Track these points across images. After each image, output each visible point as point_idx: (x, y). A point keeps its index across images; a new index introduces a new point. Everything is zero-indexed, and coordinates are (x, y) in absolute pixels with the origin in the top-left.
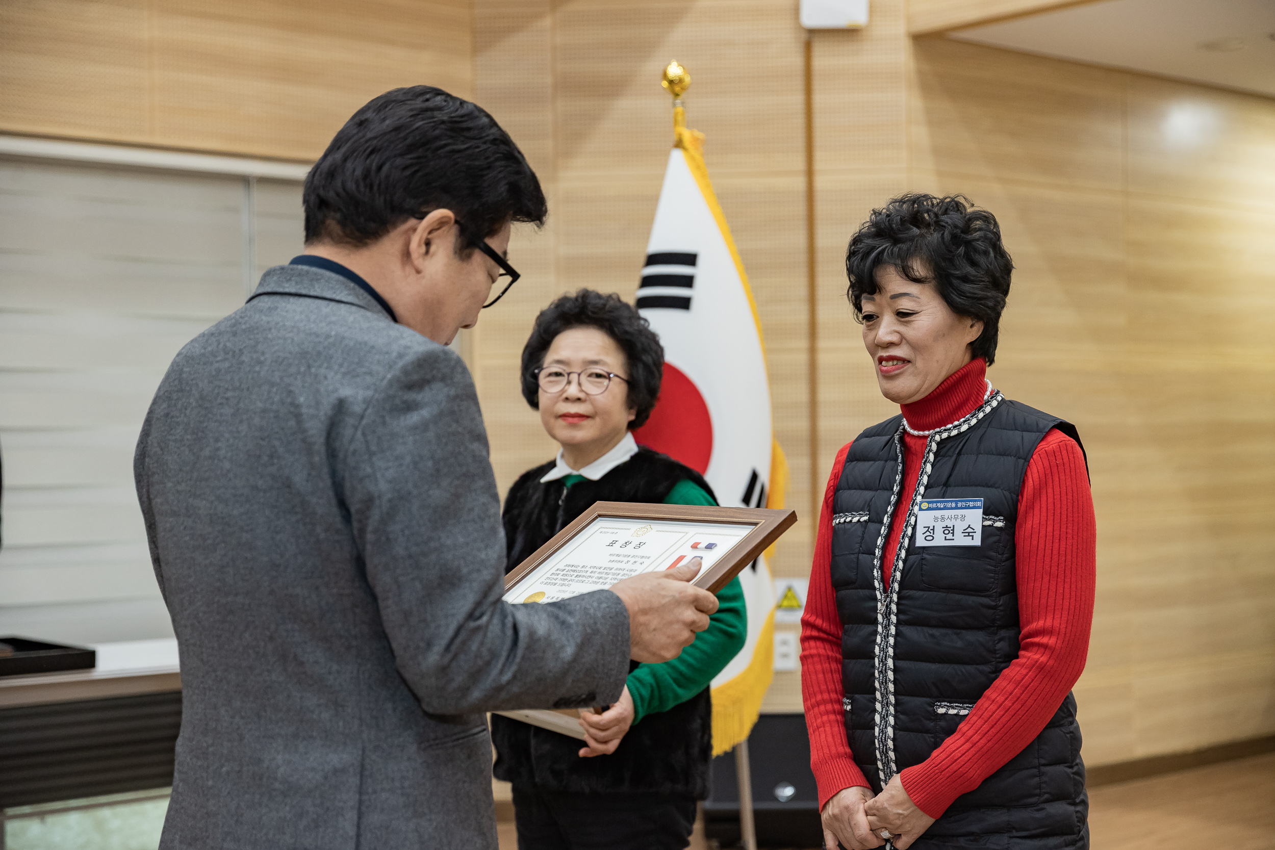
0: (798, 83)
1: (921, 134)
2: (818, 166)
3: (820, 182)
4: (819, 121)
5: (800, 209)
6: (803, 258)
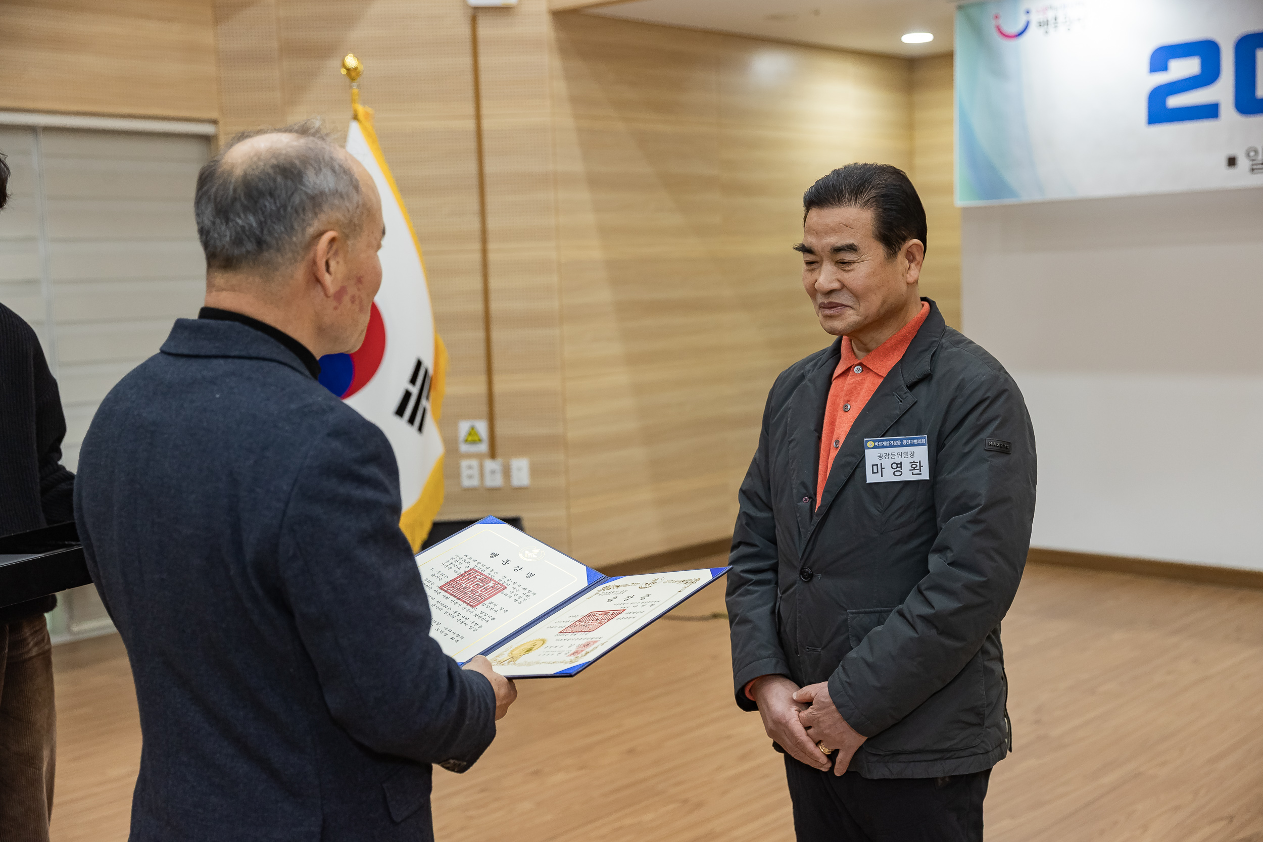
0: (468, 48)
1: (560, 87)
2: (485, 111)
3: (487, 124)
4: (484, 77)
5: (472, 145)
6: (474, 182)
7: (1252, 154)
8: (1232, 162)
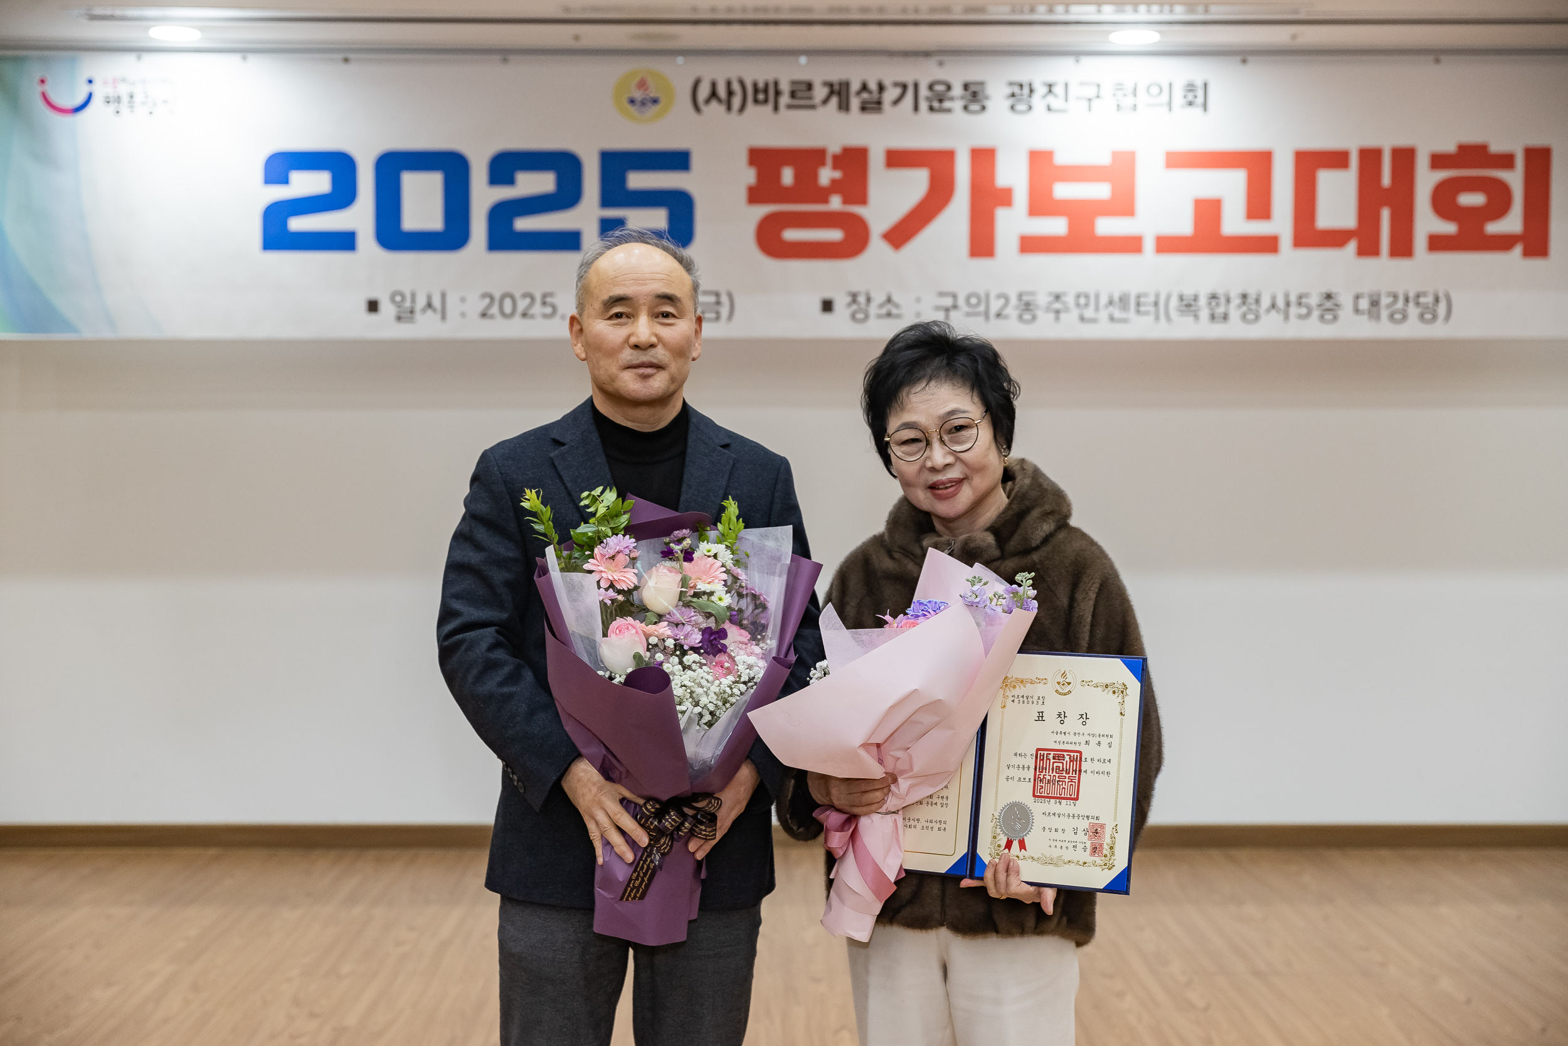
7: (398, 298)
8: (373, 306)
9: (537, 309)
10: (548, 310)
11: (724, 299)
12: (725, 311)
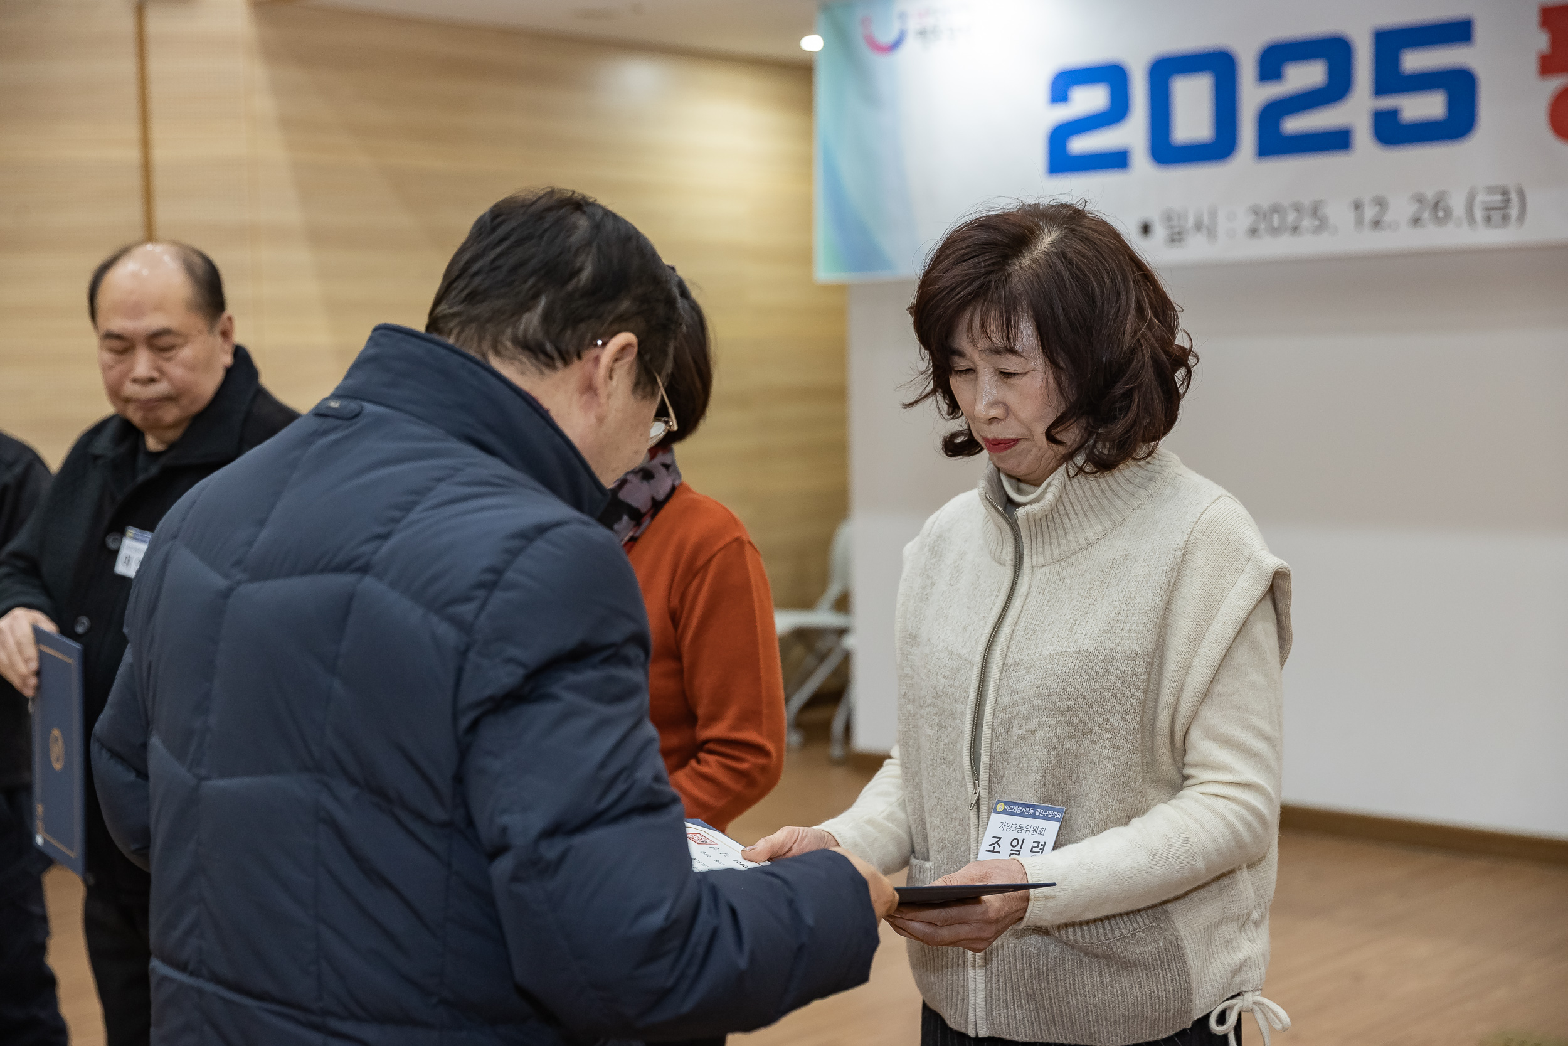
0: (131, 48)
2: (155, 134)
3: (159, 154)
5: (135, 181)
7: (1171, 219)
8: (1146, 229)
9: (1307, 223)
10: (1317, 223)
11: (1514, 197)
12: (1514, 212)
